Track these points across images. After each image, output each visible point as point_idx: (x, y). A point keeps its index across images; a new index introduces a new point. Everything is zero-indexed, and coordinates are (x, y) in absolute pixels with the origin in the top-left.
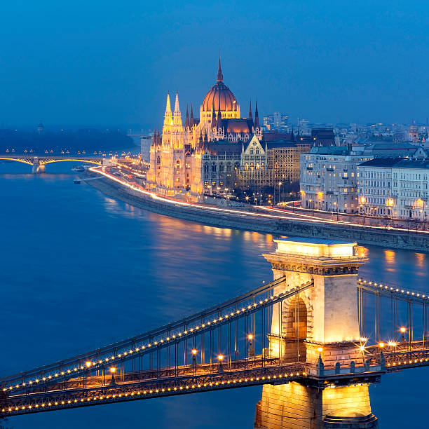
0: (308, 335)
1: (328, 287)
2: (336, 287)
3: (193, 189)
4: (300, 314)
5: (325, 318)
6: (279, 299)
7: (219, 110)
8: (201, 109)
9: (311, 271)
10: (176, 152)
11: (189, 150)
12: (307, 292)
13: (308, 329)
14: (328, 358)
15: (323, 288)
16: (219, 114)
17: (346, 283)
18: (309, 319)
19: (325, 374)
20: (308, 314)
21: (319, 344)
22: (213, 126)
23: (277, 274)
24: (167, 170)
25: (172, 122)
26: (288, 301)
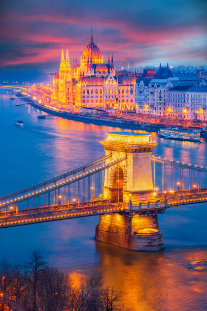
0: (124, 187)
1: (136, 160)
2: (139, 160)
3: (77, 104)
4: (120, 175)
5: (133, 177)
6: (108, 167)
7: (91, 59)
8: (81, 58)
9: (126, 151)
10: (67, 82)
11: (74, 82)
12: (124, 163)
13: (124, 184)
14: (135, 200)
15: (132, 160)
16: (91, 61)
17: (145, 158)
18: (124, 178)
19: (133, 209)
20: (124, 175)
21: (130, 192)
22: (88, 68)
23: (107, 153)
24: (62, 93)
25: (65, 65)
26: (113, 168)
